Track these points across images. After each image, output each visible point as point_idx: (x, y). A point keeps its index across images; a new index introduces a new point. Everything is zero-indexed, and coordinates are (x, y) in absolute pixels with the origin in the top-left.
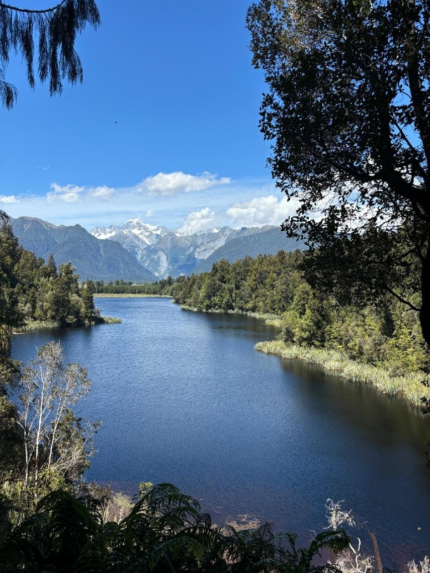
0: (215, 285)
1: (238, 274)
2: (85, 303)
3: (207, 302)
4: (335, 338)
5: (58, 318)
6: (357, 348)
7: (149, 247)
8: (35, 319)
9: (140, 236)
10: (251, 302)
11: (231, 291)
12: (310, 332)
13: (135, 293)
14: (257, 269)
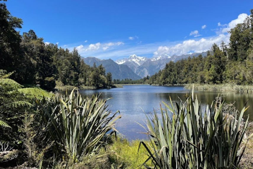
0: (167, 72)
1: (179, 67)
2: (107, 79)
3: (163, 81)
4: (228, 77)
5: (95, 85)
6: (241, 79)
7: (140, 66)
8: (86, 85)
9: (136, 62)
10: (185, 79)
11: (175, 75)
12: (214, 76)
13: (133, 84)
14: (188, 63)
